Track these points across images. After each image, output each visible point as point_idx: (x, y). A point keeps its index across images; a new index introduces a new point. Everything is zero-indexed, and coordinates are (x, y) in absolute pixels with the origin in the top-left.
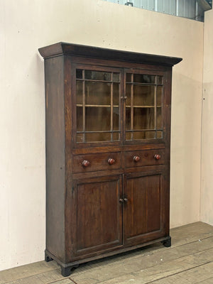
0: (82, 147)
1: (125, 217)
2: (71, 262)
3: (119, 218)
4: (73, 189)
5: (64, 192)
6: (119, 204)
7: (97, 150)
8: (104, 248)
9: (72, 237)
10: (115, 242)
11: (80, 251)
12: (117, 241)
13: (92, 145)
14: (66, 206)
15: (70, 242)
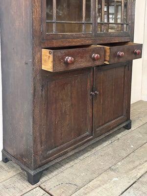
0: (53, 39)
1: (95, 109)
2: (40, 167)
3: (89, 111)
4: (43, 86)
5: (32, 92)
6: (89, 98)
7: (69, 42)
8: (75, 143)
9: (41, 139)
10: (85, 135)
11: (51, 152)
12: (87, 133)
13: (64, 37)
14: (34, 107)
15: (39, 146)
